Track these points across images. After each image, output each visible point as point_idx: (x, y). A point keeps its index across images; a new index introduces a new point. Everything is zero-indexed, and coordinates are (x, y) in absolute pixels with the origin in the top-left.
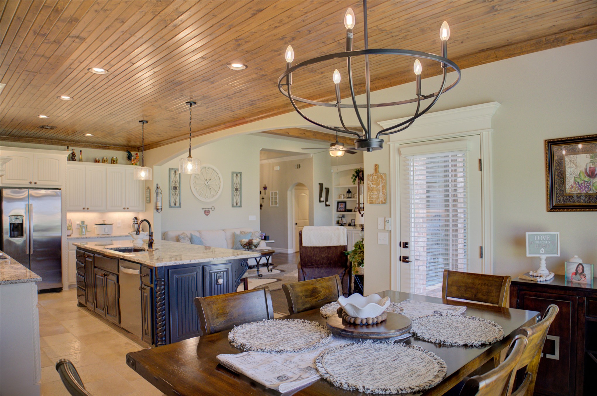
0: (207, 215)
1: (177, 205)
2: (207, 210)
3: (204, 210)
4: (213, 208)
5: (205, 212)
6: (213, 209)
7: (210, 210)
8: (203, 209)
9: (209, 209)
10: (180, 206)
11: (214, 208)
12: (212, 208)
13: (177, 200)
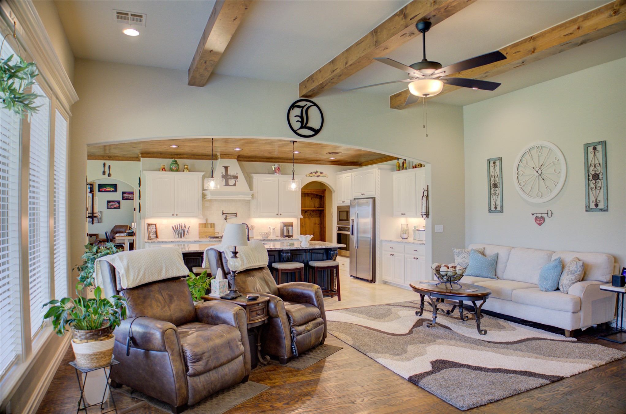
0: (540, 224)
1: (498, 209)
2: (540, 216)
3: (535, 215)
4: (549, 212)
5: (536, 219)
6: (550, 215)
7: (545, 216)
8: (533, 214)
9: (543, 215)
10: (502, 211)
11: (552, 213)
12: (547, 214)
13: (499, 202)
